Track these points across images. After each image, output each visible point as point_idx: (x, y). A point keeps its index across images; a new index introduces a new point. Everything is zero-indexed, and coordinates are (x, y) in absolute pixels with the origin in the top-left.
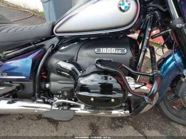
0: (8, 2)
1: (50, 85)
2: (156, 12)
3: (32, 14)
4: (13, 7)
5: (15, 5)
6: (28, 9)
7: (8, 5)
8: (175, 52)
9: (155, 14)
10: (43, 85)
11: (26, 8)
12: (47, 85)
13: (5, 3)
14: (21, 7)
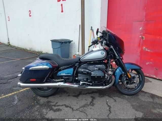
0: (15, 46)
1: (78, 78)
2: (112, 54)
3: (38, 54)
4: (20, 49)
5: (22, 48)
6: (33, 51)
7: (16, 48)
8: (119, 67)
9: (111, 55)
10: (75, 78)
11: (32, 50)
12: (77, 78)
13: (13, 47)
14: (27, 50)
